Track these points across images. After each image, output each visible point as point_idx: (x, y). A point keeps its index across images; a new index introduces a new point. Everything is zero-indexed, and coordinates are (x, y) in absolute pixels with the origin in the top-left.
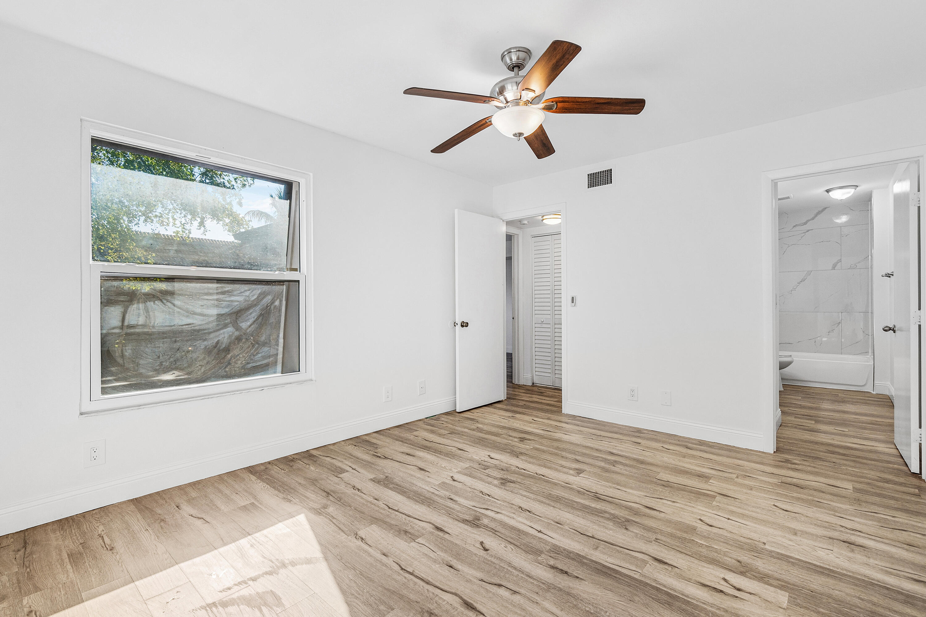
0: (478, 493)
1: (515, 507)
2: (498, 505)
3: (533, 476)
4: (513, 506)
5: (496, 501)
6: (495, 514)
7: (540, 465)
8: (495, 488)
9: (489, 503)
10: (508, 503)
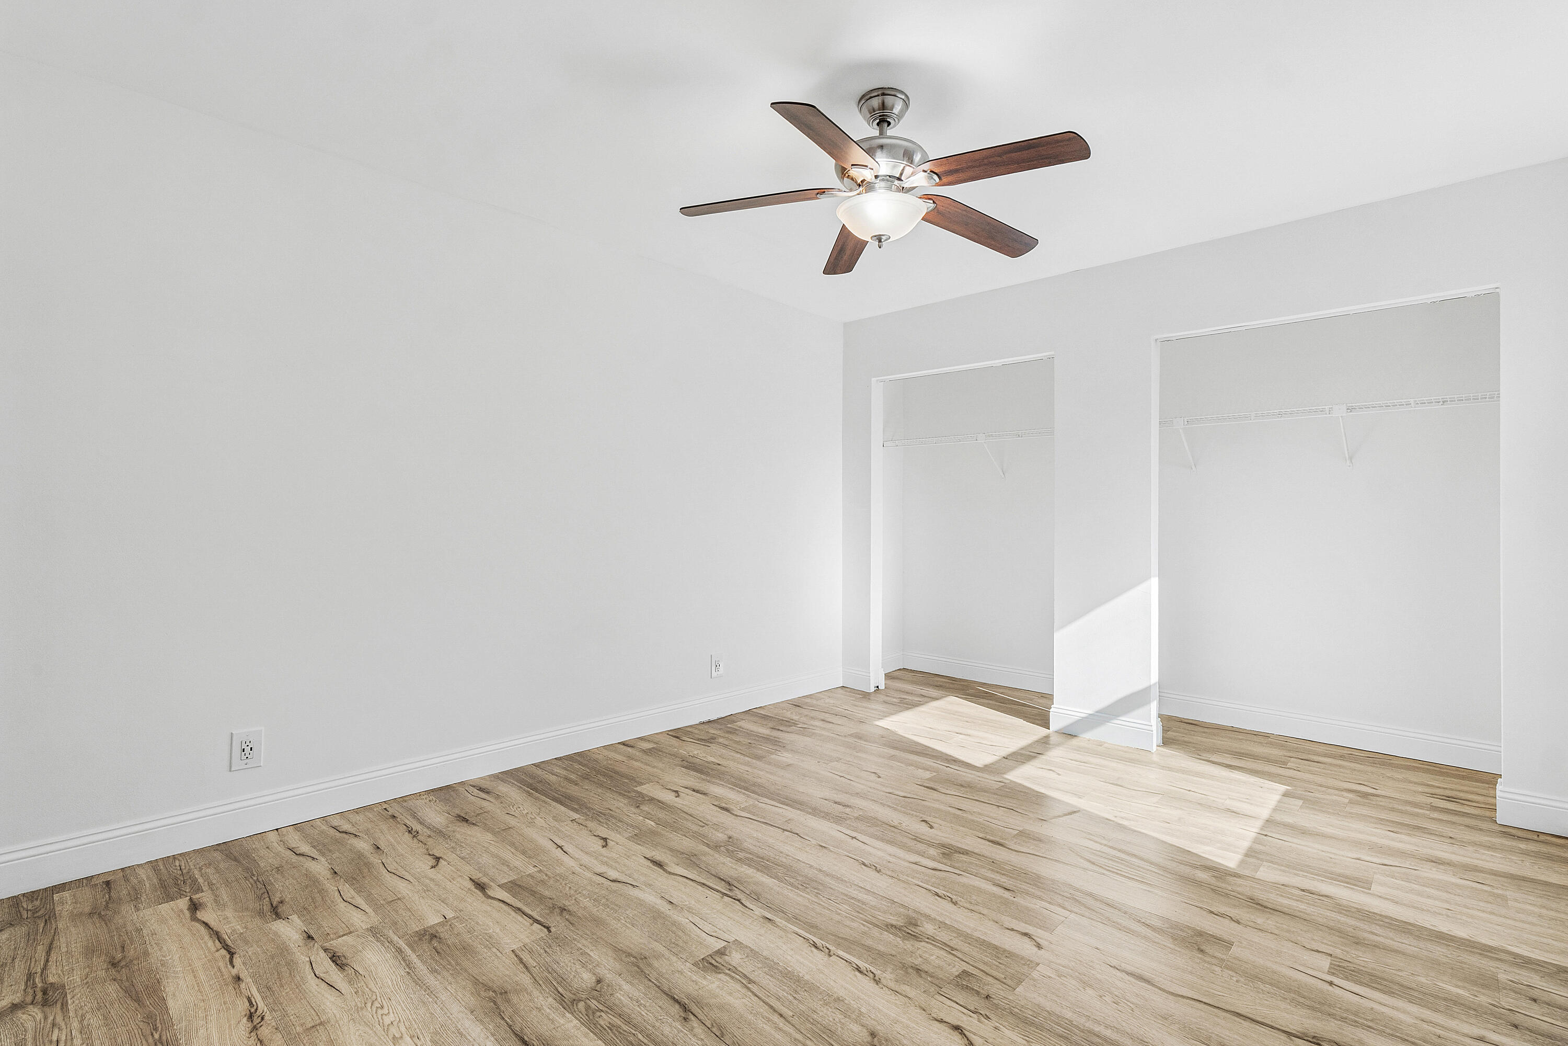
0: (960, 901)
1: (888, 873)
2: (918, 875)
3: (838, 945)
4: (890, 873)
5: (921, 884)
6: (919, 862)
7: (810, 988)
8: (928, 911)
9: (934, 880)
10: (899, 880)
